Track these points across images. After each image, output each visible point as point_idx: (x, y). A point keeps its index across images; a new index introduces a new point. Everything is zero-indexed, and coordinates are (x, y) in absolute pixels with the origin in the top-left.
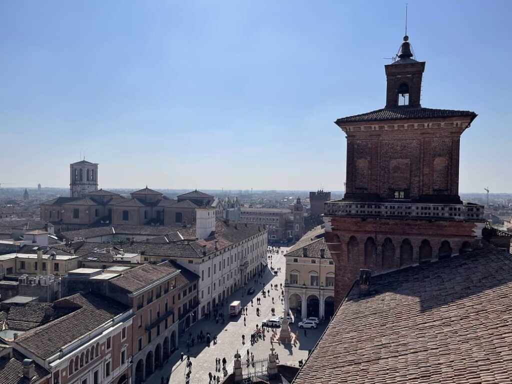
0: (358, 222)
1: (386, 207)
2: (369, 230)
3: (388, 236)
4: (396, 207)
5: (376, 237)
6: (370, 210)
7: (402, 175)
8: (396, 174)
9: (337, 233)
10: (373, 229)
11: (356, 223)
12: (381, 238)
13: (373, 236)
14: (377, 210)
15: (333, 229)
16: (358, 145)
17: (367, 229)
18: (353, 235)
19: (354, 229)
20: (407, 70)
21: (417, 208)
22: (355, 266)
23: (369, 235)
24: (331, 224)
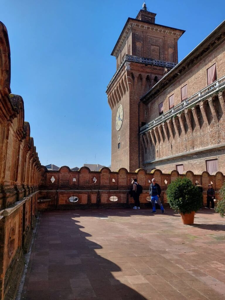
0: (143, 67)
1: (155, 61)
2: (148, 71)
3: (156, 75)
4: (160, 62)
5: (151, 75)
6: (148, 61)
7: (156, 54)
8: (154, 53)
9: (133, 71)
10: (150, 71)
11: (142, 67)
12: (153, 76)
13: (150, 74)
14: (151, 62)
15: (131, 69)
16: (137, 35)
17: (147, 71)
18: (141, 73)
19: (141, 70)
20: (150, 16)
21: (168, 63)
22: (139, 91)
23: (148, 74)
24: (129, 66)
